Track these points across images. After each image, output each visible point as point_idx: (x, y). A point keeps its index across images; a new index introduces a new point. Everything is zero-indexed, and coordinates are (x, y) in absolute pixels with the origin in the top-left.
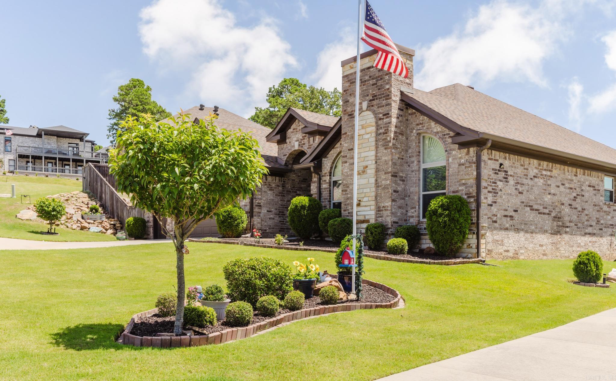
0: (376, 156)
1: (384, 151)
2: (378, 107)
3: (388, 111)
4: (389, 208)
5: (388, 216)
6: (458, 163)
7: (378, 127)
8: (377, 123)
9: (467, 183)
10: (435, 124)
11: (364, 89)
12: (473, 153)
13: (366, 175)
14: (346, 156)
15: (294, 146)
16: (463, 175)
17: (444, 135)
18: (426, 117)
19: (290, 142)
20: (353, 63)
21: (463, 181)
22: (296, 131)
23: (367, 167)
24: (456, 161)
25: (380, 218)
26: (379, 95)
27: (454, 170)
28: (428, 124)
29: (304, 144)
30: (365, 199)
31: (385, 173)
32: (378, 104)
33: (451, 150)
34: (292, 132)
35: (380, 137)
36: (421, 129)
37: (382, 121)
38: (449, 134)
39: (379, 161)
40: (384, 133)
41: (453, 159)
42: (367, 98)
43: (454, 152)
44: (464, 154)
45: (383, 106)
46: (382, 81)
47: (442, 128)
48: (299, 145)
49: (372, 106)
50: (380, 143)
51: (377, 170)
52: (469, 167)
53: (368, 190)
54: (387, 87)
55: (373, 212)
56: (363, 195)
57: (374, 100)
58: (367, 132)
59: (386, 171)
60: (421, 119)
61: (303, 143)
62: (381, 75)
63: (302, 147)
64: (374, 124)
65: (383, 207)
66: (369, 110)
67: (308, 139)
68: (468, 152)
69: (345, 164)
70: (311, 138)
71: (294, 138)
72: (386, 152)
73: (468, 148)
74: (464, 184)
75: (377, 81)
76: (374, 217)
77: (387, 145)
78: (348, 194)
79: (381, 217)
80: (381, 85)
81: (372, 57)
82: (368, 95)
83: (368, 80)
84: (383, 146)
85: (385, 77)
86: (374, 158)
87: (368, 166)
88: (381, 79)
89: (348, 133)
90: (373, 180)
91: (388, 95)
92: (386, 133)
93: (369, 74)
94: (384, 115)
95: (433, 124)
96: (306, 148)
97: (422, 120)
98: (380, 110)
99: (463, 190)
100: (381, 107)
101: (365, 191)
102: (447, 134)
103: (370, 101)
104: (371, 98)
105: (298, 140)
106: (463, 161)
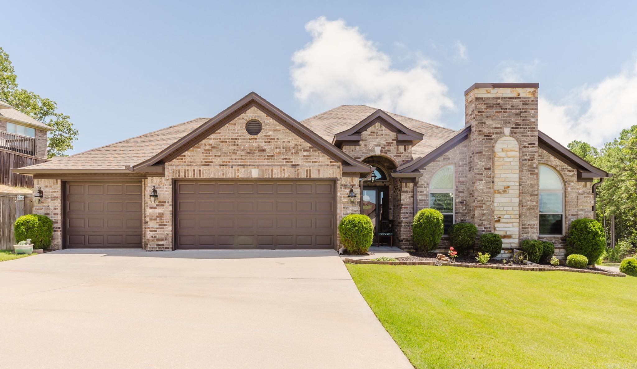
0: (520, 179)
1: (530, 176)
2: (522, 136)
3: (534, 141)
4: (535, 226)
5: (534, 233)
6: (576, 192)
7: (523, 154)
8: (520, 149)
9: (584, 209)
10: (554, 158)
11: (505, 116)
12: (589, 186)
13: (507, 195)
14: (482, 174)
15: (373, 150)
16: (582, 202)
17: (563, 169)
18: (545, 151)
19: (366, 145)
20: (491, 89)
21: (581, 207)
22: (377, 135)
23: (508, 187)
24: (574, 191)
25: (525, 235)
26: (523, 125)
27: (572, 197)
28: (547, 157)
29: (389, 151)
30: (506, 216)
31: (531, 195)
32: (523, 133)
33: (569, 181)
34: (369, 135)
35: (525, 162)
36: (540, 160)
37: (526, 148)
38: (568, 169)
39: (523, 183)
40: (529, 160)
41: (572, 189)
42: (509, 125)
43: (572, 184)
44: (582, 186)
45: (529, 136)
46: (527, 113)
47: (561, 163)
48: (381, 151)
49: (515, 133)
50: (525, 168)
51: (521, 193)
52: (588, 197)
53: (511, 208)
54: (533, 120)
55: (517, 229)
56: (504, 213)
57: (518, 128)
58: (509, 156)
59: (532, 194)
60: (540, 151)
61: (386, 149)
62: (526, 109)
63: (386, 153)
64: (518, 150)
65: (528, 225)
66: (513, 137)
67: (396, 147)
68: (586, 185)
69: (481, 182)
70: (400, 147)
71: (372, 141)
72: (532, 176)
73: (586, 182)
74: (582, 210)
75: (521, 112)
76: (517, 233)
77: (532, 171)
78: (483, 210)
79: (526, 233)
80: (526, 117)
81: (514, 89)
82: (510, 123)
83: (510, 109)
84: (529, 171)
85: (530, 111)
86: (517, 180)
87: (510, 186)
88: (526, 112)
89: (484, 153)
90: (517, 200)
91: (534, 128)
92: (532, 160)
93: (512, 104)
94: (529, 144)
95: (552, 158)
96: (392, 155)
97: (541, 153)
98: (525, 139)
99: (582, 214)
100: (525, 136)
101: (506, 209)
102: (566, 169)
103: (513, 128)
104: (514, 126)
105: (380, 145)
106: (580, 191)
